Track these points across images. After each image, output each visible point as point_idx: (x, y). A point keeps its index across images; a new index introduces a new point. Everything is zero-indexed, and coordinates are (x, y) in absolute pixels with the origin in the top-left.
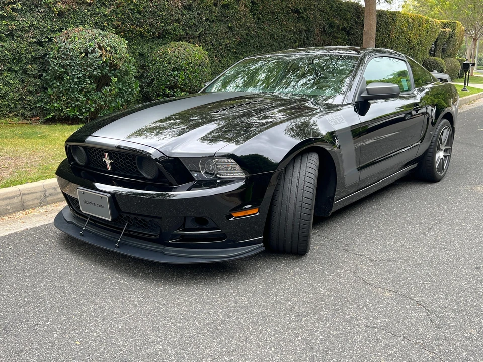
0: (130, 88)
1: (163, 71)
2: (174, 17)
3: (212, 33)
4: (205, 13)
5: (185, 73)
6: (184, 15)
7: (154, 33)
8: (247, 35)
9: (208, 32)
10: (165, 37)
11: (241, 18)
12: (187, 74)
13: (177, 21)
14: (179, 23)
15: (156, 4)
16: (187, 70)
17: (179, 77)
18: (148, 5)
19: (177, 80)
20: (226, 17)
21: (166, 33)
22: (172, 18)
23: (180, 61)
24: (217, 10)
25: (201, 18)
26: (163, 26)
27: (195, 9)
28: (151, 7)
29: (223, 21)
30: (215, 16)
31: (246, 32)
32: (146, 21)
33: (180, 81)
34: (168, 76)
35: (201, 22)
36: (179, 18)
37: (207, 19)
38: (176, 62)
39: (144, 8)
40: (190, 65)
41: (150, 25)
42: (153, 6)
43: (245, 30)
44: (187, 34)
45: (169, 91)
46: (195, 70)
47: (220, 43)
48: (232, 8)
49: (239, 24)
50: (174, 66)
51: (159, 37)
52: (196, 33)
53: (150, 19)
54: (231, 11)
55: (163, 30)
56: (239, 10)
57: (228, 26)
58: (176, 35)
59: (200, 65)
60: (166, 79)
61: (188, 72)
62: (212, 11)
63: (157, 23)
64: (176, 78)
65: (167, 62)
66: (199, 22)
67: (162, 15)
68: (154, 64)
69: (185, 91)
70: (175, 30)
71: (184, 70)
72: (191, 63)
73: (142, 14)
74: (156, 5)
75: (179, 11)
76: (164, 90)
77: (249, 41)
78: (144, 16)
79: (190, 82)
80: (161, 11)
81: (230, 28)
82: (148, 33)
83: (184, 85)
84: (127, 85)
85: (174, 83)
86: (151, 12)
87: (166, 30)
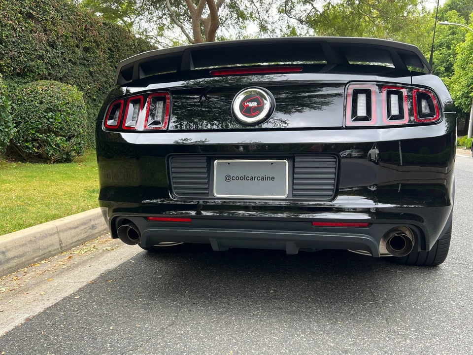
0: (6, 127)
1: (33, 112)
2: (39, 53)
3: (74, 76)
4: (68, 53)
5: (61, 115)
6: (48, 52)
7: (15, 69)
8: (105, 82)
9: (70, 74)
10: (27, 75)
11: (101, 64)
12: (65, 116)
13: (41, 57)
14: (44, 61)
15: (20, 34)
16: (64, 111)
17: (55, 119)
18: (10, 34)
19: (51, 122)
20: (87, 60)
21: (28, 70)
22: (36, 54)
23: (56, 101)
24: (79, 52)
25: (65, 59)
26: (25, 62)
27: (59, 46)
28: (14, 37)
29: (84, 65)
30: (77, 58)
31: (105, 79)
32: (7, 53)
33: (56, 124)
34: (40, 118)
35: (64, 63)
36: (43, 55)
37: (70, 60)
38: (51, 102)
39: (7, 37)
40: (68, 106)
41: (11, 58)
42: (17, 36)
43: (104, 76)
44: (49, 74)
45: (41, 136)
46: (73, 112)
47: (82, 88)
48: (93, 53)
49: (99, 70)
50: (47, 106)
51: (18, 75)
52: (59, 75)
53: (11, 51)
54: (93, 55)
55: (25, 67)
56: (99, 55)
57: (90, 71)
58: (39, 74)
59: (78, 107)
60: (38, 121)
61: (65, 114)
62: (74, 52)
63: (19, 57)
64: (51, 120)
65: (38, 101)
66: (62, 62)
67: (26, 49)
68: (20, 105)
69: (61, 136)
70: (38, 68)
71: (60, 111)
72: (68, 103)
73: (4, 44)
74: (19, 36)
75: (43, 47)
76: (34, 134)
77: (107, 89)
78: (6, 47)
79: (67, 125)
80: (24, 44)
81: (91, 73)
82: (8, 67)
83: (61, 129)
84: (3, 123)
85: (48, 125)
86: (13, 42)
87: (29, 67)
